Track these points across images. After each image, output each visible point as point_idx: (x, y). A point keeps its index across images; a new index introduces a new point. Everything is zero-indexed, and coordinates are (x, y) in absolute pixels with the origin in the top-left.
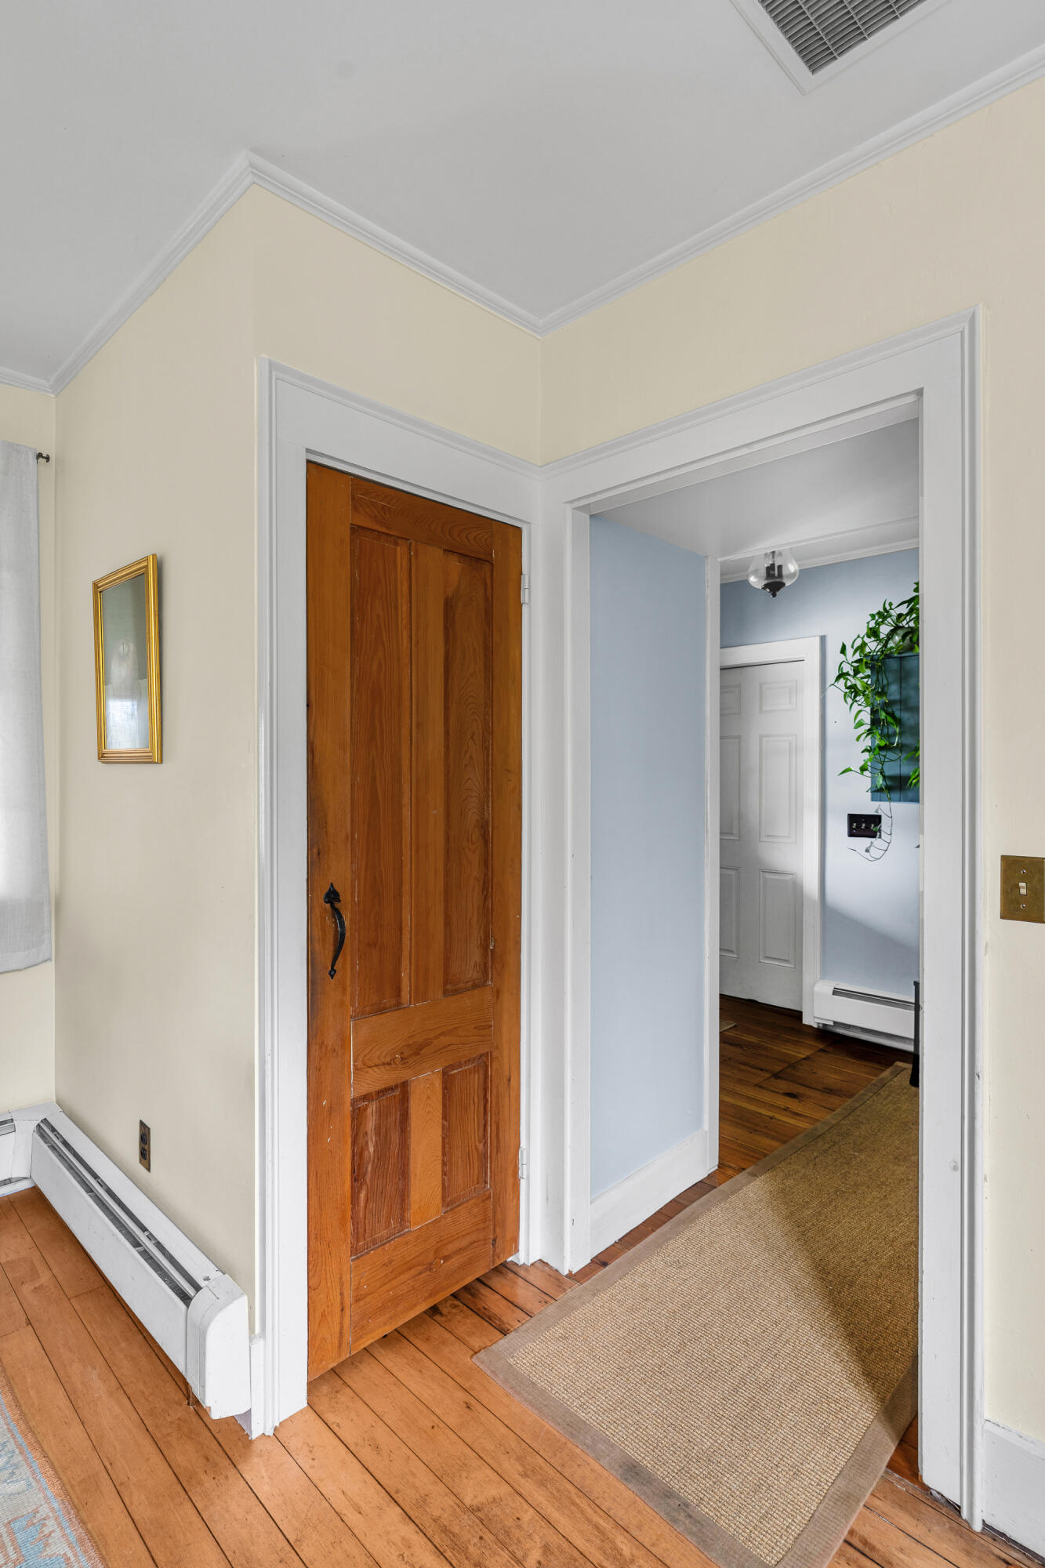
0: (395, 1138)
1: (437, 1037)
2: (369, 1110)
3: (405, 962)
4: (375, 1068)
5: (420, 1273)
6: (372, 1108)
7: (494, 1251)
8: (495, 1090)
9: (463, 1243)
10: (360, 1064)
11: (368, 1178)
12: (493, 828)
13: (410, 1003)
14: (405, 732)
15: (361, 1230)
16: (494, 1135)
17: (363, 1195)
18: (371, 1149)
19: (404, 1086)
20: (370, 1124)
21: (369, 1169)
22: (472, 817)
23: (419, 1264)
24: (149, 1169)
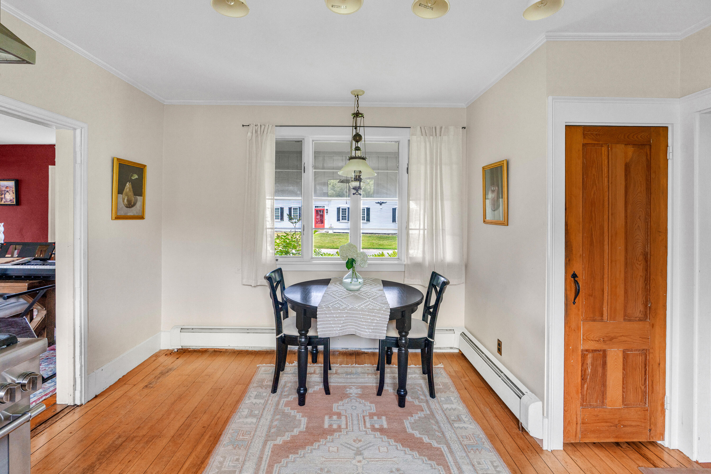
0: (600, 370)
1: (621, 336)
2: (589, 356)
3: (605, 304)
4: (592, 341)
5: (611, 426)
6: (590, 356)
7: (650, 434)
8: (651, 366)
9: (634, 424)
10: (585, 338)
11: (588, 380)
12: (650, 256)
13: (607, 320)
14: (606, 217)
15: (585, 399)
16: (650, 385)
17: (586, 386)
18: (590, 371)
19: (604, 351)
20: (589, 361)
21: (589, 377)
22: (639, 249)
23: (611, 423)
24: (501, 355)
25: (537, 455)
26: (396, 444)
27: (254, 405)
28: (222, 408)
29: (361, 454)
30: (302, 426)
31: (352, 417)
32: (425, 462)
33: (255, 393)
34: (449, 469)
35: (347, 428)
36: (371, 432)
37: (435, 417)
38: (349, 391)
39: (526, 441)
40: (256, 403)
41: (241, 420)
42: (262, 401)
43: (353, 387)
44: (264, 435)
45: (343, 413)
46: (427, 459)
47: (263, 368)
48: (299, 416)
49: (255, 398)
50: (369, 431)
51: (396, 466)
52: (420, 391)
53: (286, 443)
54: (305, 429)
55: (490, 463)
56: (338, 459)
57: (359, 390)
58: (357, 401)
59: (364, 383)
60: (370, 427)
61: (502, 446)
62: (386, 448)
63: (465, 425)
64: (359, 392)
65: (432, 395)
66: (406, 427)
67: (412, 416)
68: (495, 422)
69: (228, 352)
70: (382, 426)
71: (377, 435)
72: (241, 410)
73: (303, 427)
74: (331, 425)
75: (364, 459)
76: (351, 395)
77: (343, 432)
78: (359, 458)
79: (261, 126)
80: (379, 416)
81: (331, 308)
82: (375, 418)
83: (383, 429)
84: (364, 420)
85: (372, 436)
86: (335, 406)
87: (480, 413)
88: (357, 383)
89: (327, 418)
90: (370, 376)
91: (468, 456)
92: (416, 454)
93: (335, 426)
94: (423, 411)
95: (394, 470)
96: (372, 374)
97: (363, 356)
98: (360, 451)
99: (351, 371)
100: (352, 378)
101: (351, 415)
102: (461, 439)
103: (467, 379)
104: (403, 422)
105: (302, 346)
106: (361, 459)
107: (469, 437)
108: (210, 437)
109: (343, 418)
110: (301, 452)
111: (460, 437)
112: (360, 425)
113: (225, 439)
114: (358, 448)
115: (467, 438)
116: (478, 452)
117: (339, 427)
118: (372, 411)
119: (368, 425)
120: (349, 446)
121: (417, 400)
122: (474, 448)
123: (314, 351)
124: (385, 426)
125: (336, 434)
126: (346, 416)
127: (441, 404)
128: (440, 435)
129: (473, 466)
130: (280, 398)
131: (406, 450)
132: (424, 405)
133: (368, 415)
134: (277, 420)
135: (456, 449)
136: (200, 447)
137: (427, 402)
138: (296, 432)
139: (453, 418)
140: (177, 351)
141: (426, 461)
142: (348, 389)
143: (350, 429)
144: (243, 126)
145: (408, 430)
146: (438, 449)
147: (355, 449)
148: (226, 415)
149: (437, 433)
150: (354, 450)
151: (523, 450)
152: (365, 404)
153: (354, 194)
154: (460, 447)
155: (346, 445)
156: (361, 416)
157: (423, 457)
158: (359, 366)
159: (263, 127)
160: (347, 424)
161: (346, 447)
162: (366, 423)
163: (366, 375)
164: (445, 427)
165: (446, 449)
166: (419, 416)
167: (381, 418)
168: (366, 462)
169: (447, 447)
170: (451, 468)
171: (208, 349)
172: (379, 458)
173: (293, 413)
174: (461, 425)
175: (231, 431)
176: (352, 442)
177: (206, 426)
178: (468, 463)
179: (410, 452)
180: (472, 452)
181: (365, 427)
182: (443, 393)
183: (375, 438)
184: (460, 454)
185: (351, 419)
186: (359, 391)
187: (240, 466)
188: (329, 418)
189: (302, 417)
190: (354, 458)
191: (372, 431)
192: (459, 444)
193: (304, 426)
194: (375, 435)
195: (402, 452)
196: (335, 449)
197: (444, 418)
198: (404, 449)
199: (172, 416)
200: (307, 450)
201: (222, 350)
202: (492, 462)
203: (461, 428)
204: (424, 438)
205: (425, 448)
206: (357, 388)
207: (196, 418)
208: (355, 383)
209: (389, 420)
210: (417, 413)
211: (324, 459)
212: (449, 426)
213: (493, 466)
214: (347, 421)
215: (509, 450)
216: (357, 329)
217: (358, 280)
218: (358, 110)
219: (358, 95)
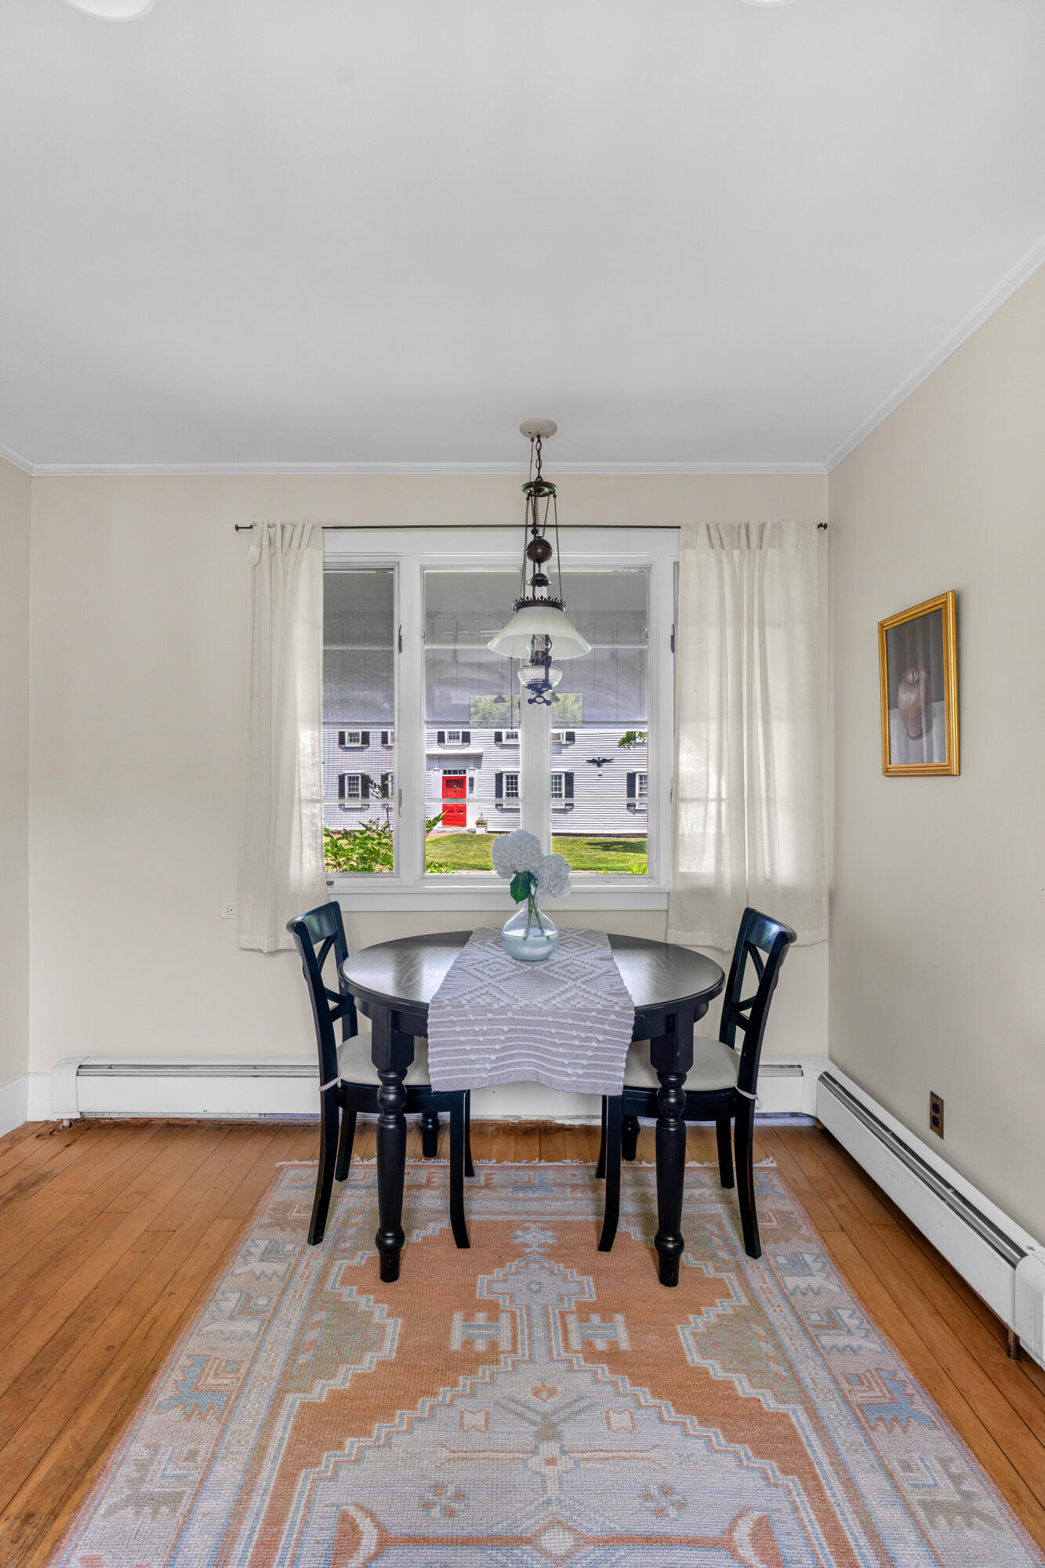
24: (942, 1136)
26: (658, 1402)
27: (258, 1278)
28: (169, 1289)
29: (556, 1436)
30: (388, 1344)
31: (528, 1316)
32: (745, 1463)
33: (263, 1244)
34: (819, 1488)
35: (514, 1350)
36: (583, 1363)
37: (765, 1316)
38: (521, 1237)
39: (1033, 1390)
40: (263, 1272)
41: (215, 1327)
42: (280, 1268)
43: (533, 1226)
44: (276, 1373)
45: (504, 1303)
46: (750, 1454)
47: (292, 1172)
48: (380, 1312)
49: (262, 1260)
50: (579, 1361)
51: (661, 1478)
52: (718, 1236)
53: (337, 1397)
54: (394, 1354)
55: (938, 1467)
56: (486, 1454)
57: (550, 1233)
58: (542, 1268)
59: (565, 1214)
60: (579, 1347)
61: (965, 1407)
62: (627, 1416)
63: (854, 1342)
64: (550, 1241)
65: (753, 1248)
66: (684, 1345)
67: (700, 1314)
68: (935, 1330)
69: (203, 1127)
70: (613, 1343)
71: (600, 1372)
72: (219, 1296)
73: (389, 1349)
74: (468, 1342)
75: (565, 1453)
76: (528, 1250)
77: (502, 1364)
78: (550, 1449)
79: (283, 527)
80: (606, 1311)
81: (467, 1007)
82: (596, 1318)
83: (617, 1353)
84: (564, 1325)
85: (588, 1377)
86: (482, 1280)
87: (890, 1301)
88: (544, 1214)
89: (458, 1318)
90: (579, 1195)
91: (872, 1443)
92: (717, 1437)
93: (481, 1346)
94: (728, 1295)
95: (654, 1490)
96: (583, 1187)
97: (560, 1135)
98: (554, 1425)
99: (527, 1179)
100: (530, 1199)
101: (528, 1308)
102: (845, 1386)
103: (844, 1200)
104: (676, 1333)
105: (391, 1113)
106: (556, 1452)
107: (866, 1377)
108: (123, 1379)
109: (505, 1320)
110: (379, 1429)
111: (841, 1379)
112: (554, 1343)
113: (165, 1387)
114: (545, 1416)
115: (862, 1383)
116: (898, 1429)
117: (493, 1346)
118: (586, 1298)
119: (575, 1342)
120: (520, 1409)
121: (709, 1263)
122: (884, 1415)
123: (428, 1124)
124: (625, 1345)
125: (484, 1370)
126: (513, 1315)
127: (778, 1274)
128: (784, 1374)
129: (890, 1475)
130: (331, 1258)
131: (688, 1421)
132: (730, 1278)
133: (574, 1308)
134: (319, 1324)
135: (832, 1417)
136: (89, 1411)
137: (739, 1270)
138: (368, 1363)
139: (815, 1317)
140: (71, 1125)
141: (748, 1459)
142: (519, 1233)
143: (524, 1355)
144: (237, 528)
145: (689, 1358)
146: (782, 1418)
147: (538, 1419)
148: (178, 1310)
149: (774, 1367)
150: (534, 1423)
151: (1030, 1419)
152: (566, 1276)
153: (531, 701)
154: (845, 1413)
155: (512, 1405)
156: (554, 1314)
157: (738, 1447)
158: (549, 1164)
159: (289, 529)
160: (514, 1338)
161: (511, 1411)
162: (570, 1334)
163: (568, 1190)
164: (796, 1345)
165: (803, 1417)
166: (720, 1312)
167: (611, 1320)
168: (571, 1465)
169: (806, 1410)
170: (824, 1482)
171: (151, 1120)
172: (609, 1448)
173: (365, 1302)
174: (842, 1341)
175: (183, 1361)
176: (530, 1395)
177: (117, 1344)
178: (873, 1466)
179: (698, 1428)
180: (882, 1428)
181: (567, 1348)
182: (782, 1244)
183: (597, 1381)
184: (845, 1434)
185: (526, 1324)
186: (549, 1238)
187: (196, 1476)
188: (465, 1320)
189: (389, 1315)
190: (535, 1451)
191: (586, 1360)
192: (839, 1400)
193: (392, 1345)
194: (596, 1373)
195: (677, 1431)
196: (479, 1420)
197: (791, 1318)
198: (680, 1418)
199: (27, 1312)
200: (397, 1421)
201: (186, 1123)
202: (944, 1462)
203: (843, 1350)
204: (736, 1384)
205: (742, 1416)
206: (543, 1229)
207: (91, 1319)
208: (537, 1213)
209: (632, 1325)
210: (713, 1304)
211: (445, 1453)
212: (806, 1343)
213: (951, 1476)
214: (514, 1329)
215: (989, 1420)
216: (542, 1067)
217: (543, 932)
218: (539, 477)
219: (539, 436)
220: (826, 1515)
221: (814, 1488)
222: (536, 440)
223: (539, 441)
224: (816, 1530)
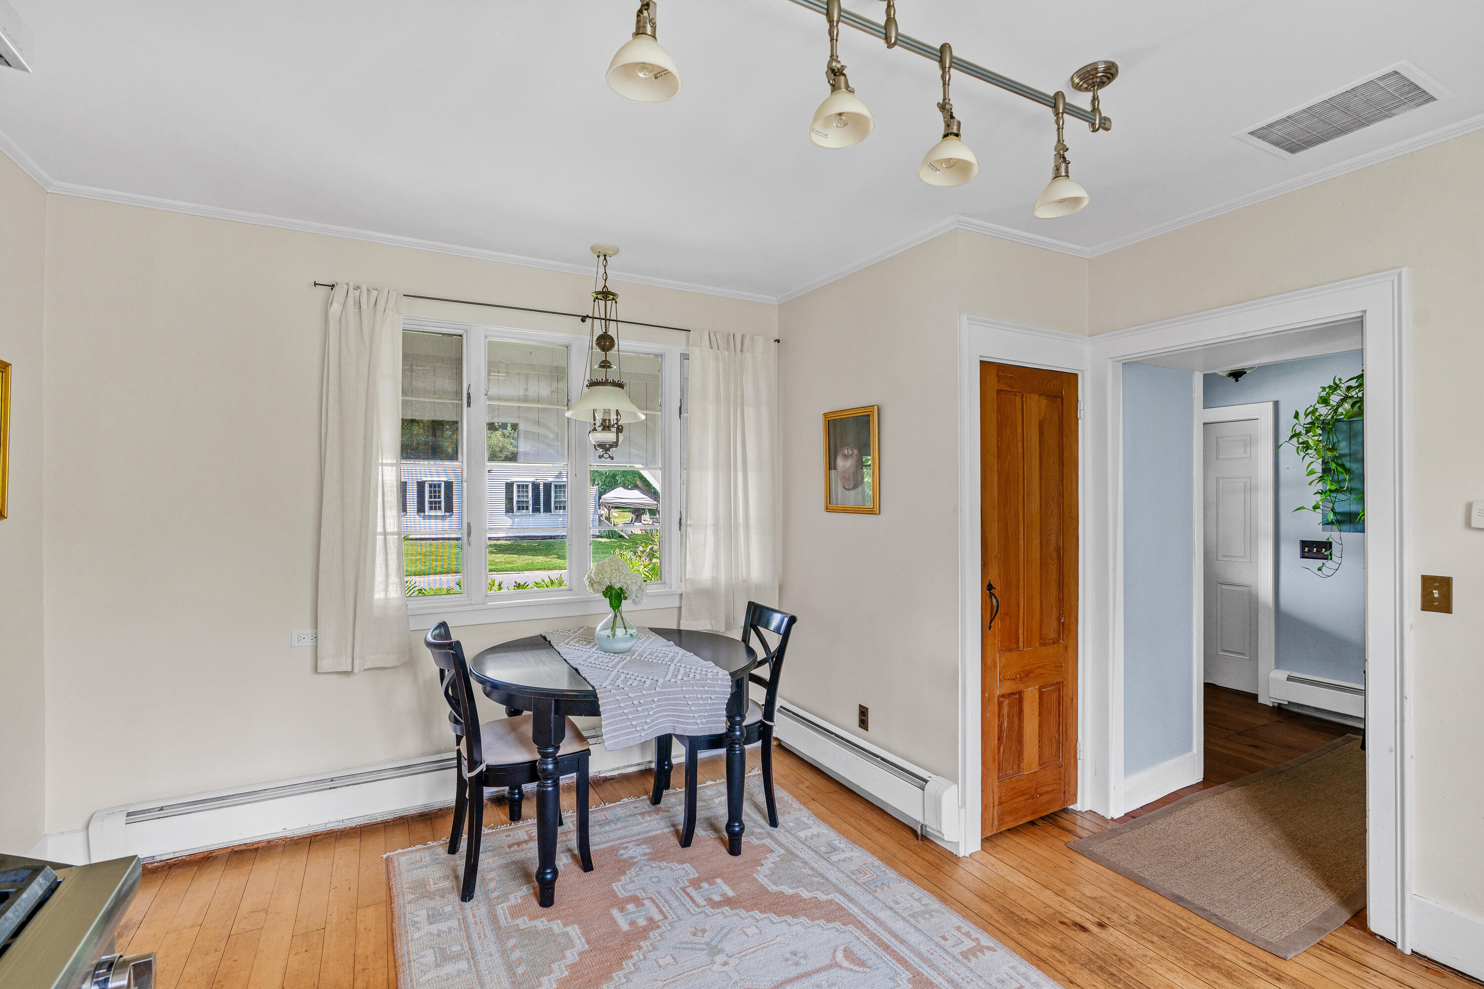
0: (1016, 721)
1: (1036, 669)
2: (1005, 703)
3: (1021, 625)
4: (1008, 681)
5: (1028, 799)
6: (1006, 703)
7: (1064, 799)
8: (1064, 705)
9: (1049, 789)
10: (1001, 678)
11: (1004, 739)
12: (1063, 551)
13: (1024, 648)
15: (1001, 769)
16: (1064, 730)
17: (1002, 748)
18: (1006, 725)
19: (1020, 693)
20: (1005, 711)
21: (1005, 735)
22: (1053, 545)
23: (1027, 794)
24: (867, 730)
25: (956, 866)
26: (767, 915)
27: (439, 935)
28: (359, 967)
29: (720, 951)
30: (577, 942)
31: (661, 896)
32: (825, 927)
33: (422, 913)
34: (863, 926)
35: (666, 918)
36: (712, 910)
37: (797, 856)
38: (625, 854)
39: (934, 852)
40: (439, 931)
41: (429, 976)
42: (452, 924)
43: (630, 845)
44: (506, 985)
45: (641, 894)
46: (825, 923)
47: (403, 859)
48: (557, 926)
49: (431, 924)
50: (709, 910)
51: (788, 949)
52: (749, 821)
53: (564, 983)
54: (587, 946)
55: (910, 898)
56: (685, 974)
57: (644, 846)
58: (652, 867)
59: (646, 832)
60: (705, 903)
61: (909, 870)
62: (754, 928)
63: (848, 855)
64: (648, 851)
65: (774, 823)
66: (763, 884)
67: (763, 865)
68: (881, 839)
69: (277, 846)
70: (723, 895)
71: (725, 911)
72: (412, 956)
73: (580, 944)
74: (632, 923)
75: (731, 957)
76: (636, 860)
77: (663, 927)
78: (721, 958)
79: (368, 290)
80: (710, 880)
82: (705, 885)
83: (729, 899)
84: (688, 894)
85: (720, 916)
86: (616, 887)
87: (854, 830)
88: (632, 836)
89: (615, 912)
90: (649, 818)
91: (877, 898)
92: (805, 921)
93: (642, 922)
94: (772, 851)
95: (788, 956)
96: (649, 813)
98: (716, 947)
99: (604, 818)
101: (658, 893)
102: (854, 877)
103: (807, 784)
104: (755, 879)
105: (549, 779)
106: (725, 958)
107: (861, 870)
109: (647, 903)
111: (850, 874)
112: (687, 906)
114: (708, 944)
115: (861, 873)
116: (886, 888)
117: (650, 919)
118: (691, 876)
119: (701, 901)
120: (690, 946)
121: (752, 837)
122: (878, 884)
123: (515, 794)
124: (731, 893)
125: (654, 934)
126: (651, 899)
127: (793, 832)
128: (822, 881)
129: (891, 909)
130: (491, 906)
131: (787, 919)
132: (768, 841)
133: (688, 884)
134: (515, 947)
135: (854, 893)
137: (770, 835)
138: (571, 956)
139: (823, 849)
141: (825, 925)
142: (622, 852)
143: (673, 918)
144: (316, 284)
145: (769, 889)
146: (831, 902)
147: (704, 946)
148: (382, 978)
149: (814, 879)
150: (702, 950)
151: (937, 865)
152: (671, 869)
153: (600, 457)
154: (859, 889)
155: (684, 946)
156: (677, 890)
157: (818, 922)
158: (613, 804)
159: (373, 293)
160: (661, 911)
161: (685, 949)
162: (695, 898)
163: (639, 817)
164: (821, 866)
165: (841, 898)
166: (772, 861)
167: (714, 883)
168: (737, 961)
169: (841, 894)
170: (864, 923)
171: (212, 852)
172: (754, 946)
173: (541, 924)
174: (842, 856)
176: (691, 937)
178: (882, 908)
179: (794, 920)
180: (879, 890)
181: (698, 906)
182: (787, 815)
183: (727, 917)
184: (864, 899)
185: (663, 901)
186: (645, 849)
188: (622, 912)
189: (565, 926)
190: (713, 962)
191: (713, 908)
192: (854, 885)
193: (581, 942)
194: (723, 913)
195: (784, 925)
196: (669, 959)
197: (811, 852)
198: (782, 918)
200: (617, 979)
201: (256, 846)
202: (911, 895)
203: (844, 860)
204: (801, 893)
205: (812, 907)
206: (638, 845)
208: (626, 837)
209: (728, 881)
210: (766, 858)
211: (661, 983)
212: (825, 862)
213: (916, 900)
214: (658, 906)
215: (920, 871)
216: (678, 722)
217: (626, 631)
218: (605, 286)
219: (605, 256)
220: (873, 936)
221: (861, 926)
222: (602, 258)
223: (605, 259)
224: (871, 943)
